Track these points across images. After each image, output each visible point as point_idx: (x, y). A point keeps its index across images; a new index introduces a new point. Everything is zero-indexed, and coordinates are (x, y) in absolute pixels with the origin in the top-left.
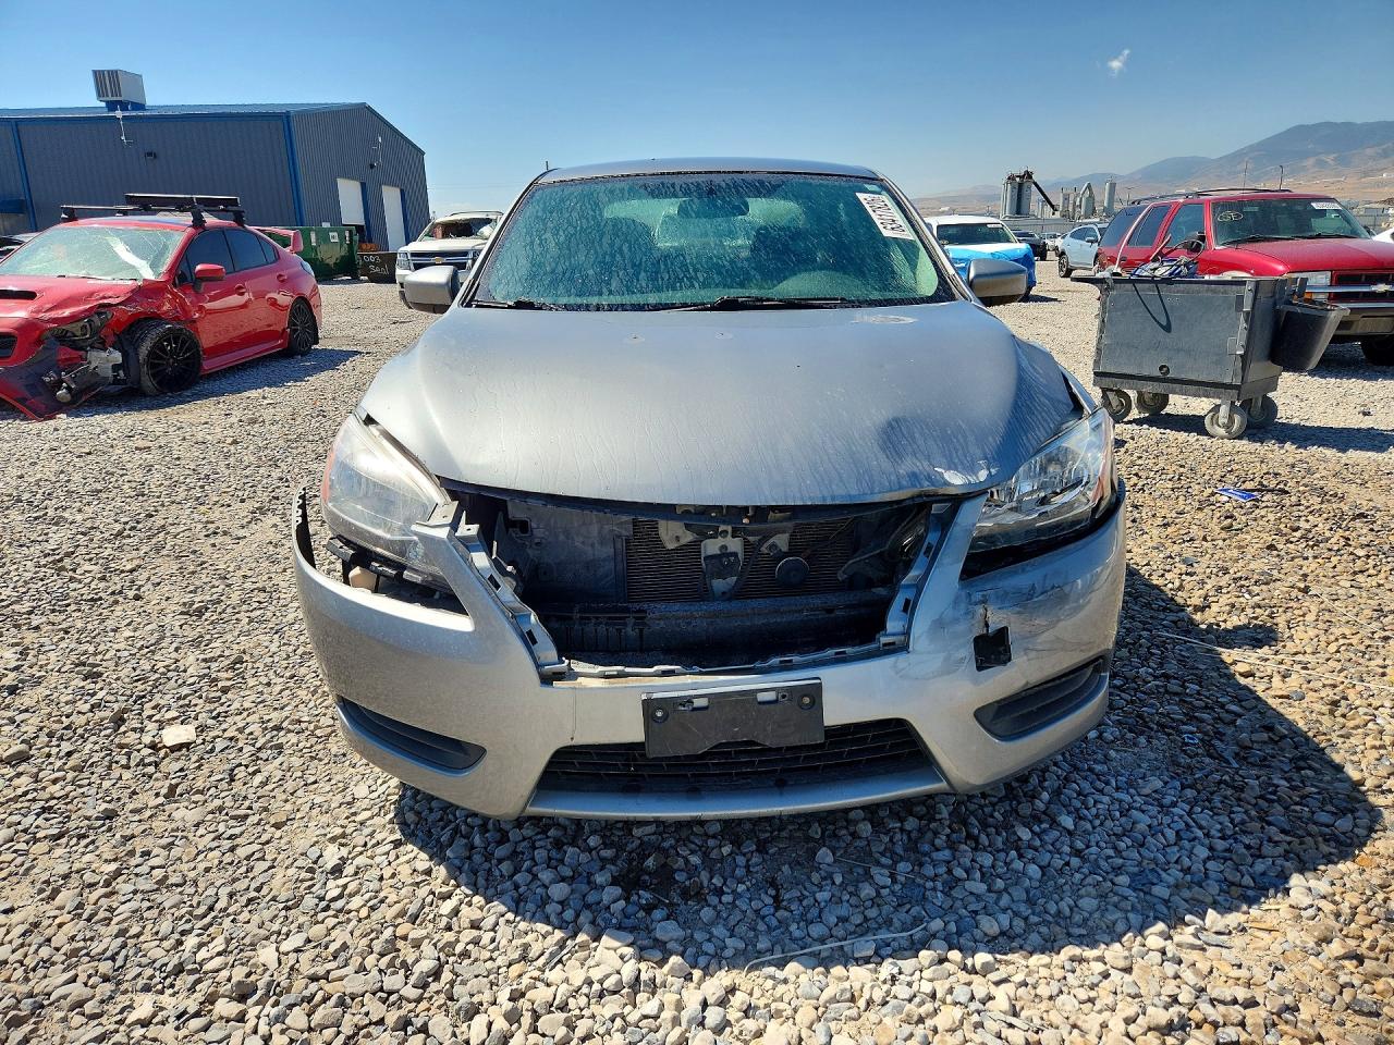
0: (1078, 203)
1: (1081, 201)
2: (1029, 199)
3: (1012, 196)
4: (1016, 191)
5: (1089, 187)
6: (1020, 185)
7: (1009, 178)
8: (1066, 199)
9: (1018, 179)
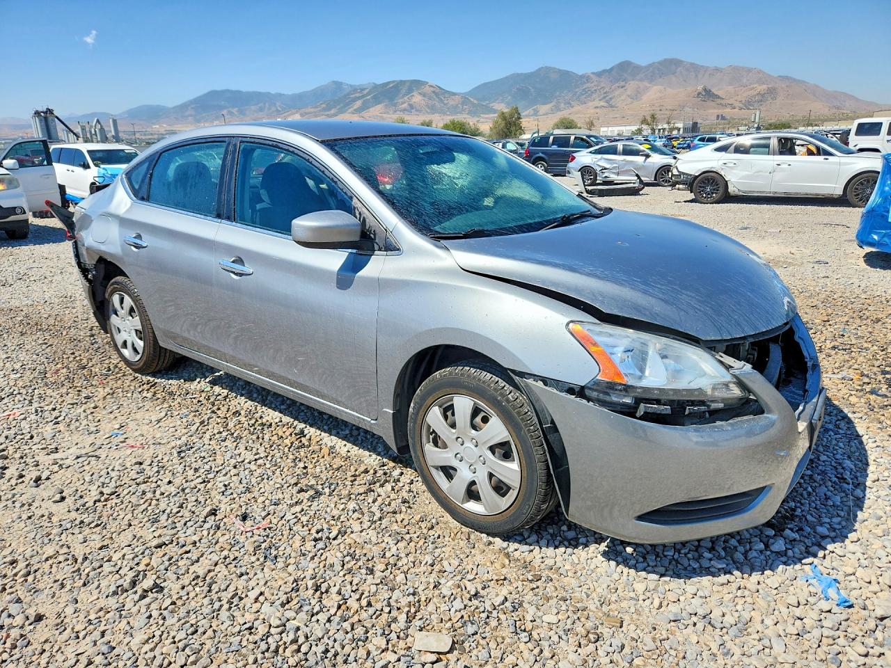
0: (93, 132)
1: (95, 131)
2: (56, 129)
3: (41, 126)
4: (43, 123)
5: (98, 121)
6: (46, 118)
7: (35, 113)
8: (83, 129)
9: (42, 114)
